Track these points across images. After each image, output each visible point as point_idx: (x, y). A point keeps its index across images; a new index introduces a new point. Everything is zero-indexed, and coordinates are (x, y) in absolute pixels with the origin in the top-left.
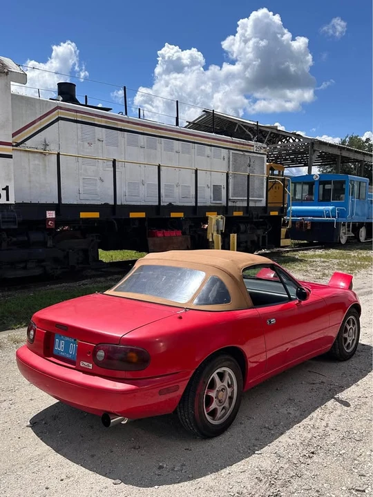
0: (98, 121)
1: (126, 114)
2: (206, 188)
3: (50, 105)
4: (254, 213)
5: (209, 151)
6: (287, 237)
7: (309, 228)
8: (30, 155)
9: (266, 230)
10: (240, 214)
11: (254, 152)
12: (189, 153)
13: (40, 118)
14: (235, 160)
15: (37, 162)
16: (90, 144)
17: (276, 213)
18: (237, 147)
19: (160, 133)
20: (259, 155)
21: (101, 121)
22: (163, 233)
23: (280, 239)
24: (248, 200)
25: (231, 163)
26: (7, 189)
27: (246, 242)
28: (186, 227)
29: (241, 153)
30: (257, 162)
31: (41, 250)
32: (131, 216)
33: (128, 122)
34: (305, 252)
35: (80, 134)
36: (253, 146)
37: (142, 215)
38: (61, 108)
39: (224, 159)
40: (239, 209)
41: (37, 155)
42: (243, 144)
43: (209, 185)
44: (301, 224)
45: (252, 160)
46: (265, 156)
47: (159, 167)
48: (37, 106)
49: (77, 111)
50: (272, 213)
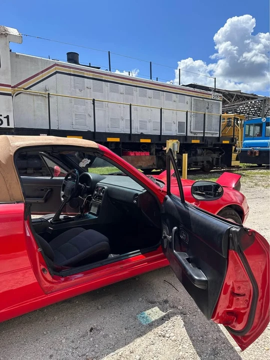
0: (87, 74)
1: (110, 70)
2: (173, 124)
3: (50, 63)
4: (209, 141)
5: (175, 97)
6: (237, 159)
7: (257, 155)
8: (35, 97)
9: (220, 154)
10: (198, 141)
11: (212, 99)
12: (159, 98)
13: (42, 72)
14: (196, 105)
15: (39, 102)
16: (81, 91)
17: (228, 142)
18: (198, 95)
19: (136, 83)
20: (215, 101)
21: (90, 75)
22: (135, 153)
23: (231, 161)
24: (204, 133)
25: (193, 106)
26: (7, 117)
27: (203, 162)
28: (153, 150)
29: (201, 99)
30: (214, 106)
31: (36, 161)
32: (108, 140)
33: (111, 76)
34: (252, 171)
35: (73, 83)
36: (211, 95)
37: (118, 140)
38: (58, 65)
39: (187, 103)
40: (196, 138)
41: (40, 97)
42: (204, 93)
43: (175, 122)
44: (251, 152)
45: (210, 105)
46: (221, 103)
47: (131, 105)
48: (40, 63)
49: (70, 68)
50: (224, 142)
